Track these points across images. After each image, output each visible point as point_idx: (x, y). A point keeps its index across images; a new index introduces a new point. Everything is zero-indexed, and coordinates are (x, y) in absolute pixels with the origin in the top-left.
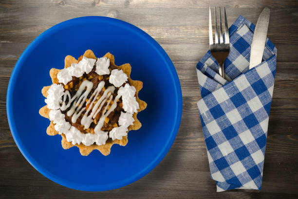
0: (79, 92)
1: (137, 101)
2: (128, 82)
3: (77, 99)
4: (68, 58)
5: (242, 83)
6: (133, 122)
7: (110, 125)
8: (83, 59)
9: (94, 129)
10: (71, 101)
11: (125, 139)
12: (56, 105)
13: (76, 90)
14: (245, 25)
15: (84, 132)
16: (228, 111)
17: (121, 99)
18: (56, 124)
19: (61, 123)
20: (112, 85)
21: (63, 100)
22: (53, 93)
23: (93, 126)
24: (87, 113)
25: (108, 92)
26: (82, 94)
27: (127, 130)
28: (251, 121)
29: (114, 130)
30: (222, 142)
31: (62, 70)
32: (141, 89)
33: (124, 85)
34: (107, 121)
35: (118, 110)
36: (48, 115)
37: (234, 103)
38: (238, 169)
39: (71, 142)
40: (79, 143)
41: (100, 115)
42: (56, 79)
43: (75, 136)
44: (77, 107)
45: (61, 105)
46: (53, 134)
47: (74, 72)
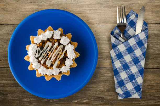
0: (45, 48)
1: (75, 52)
2: (70, 43)
3: (44, 52)
4: (39, 31)
5: (132, 42)
6: (73, 64)
7: (61, 65)
8: (47, 31)
9: (52, 67)
10: (41, 52)
11: (69, 72)
12: (33, 55)
13: (43, 47)
14: (133, 14)
15: (47, 68)
16: (125, 56)
17: (66, 52)
18: (33, 64)
19: (36, 64)
20: (62, 44)
21: (36, 52)
22: (32, 49)
23: (52, 65)
24: (49, 59)
25: (60, 48)
26: (46, 49)
27: (70, 68)
28: (136, 61)
29: (63, 67)
30: (121, 72)
31: (36, 37)
32: (76, 46)
33: (68, 44)
34: (59, 63)
35: (65, 57)
36: (29, 60)
37: (128, 52)
38: (130, 86)
39: (41, 74)
40: (45, 74)
41: (56, 60)
42: (33, 41)
43: (43, 71)
44: (44, 56)
45: (36, 55)
46: (31, 69)
47: (43, 37)
